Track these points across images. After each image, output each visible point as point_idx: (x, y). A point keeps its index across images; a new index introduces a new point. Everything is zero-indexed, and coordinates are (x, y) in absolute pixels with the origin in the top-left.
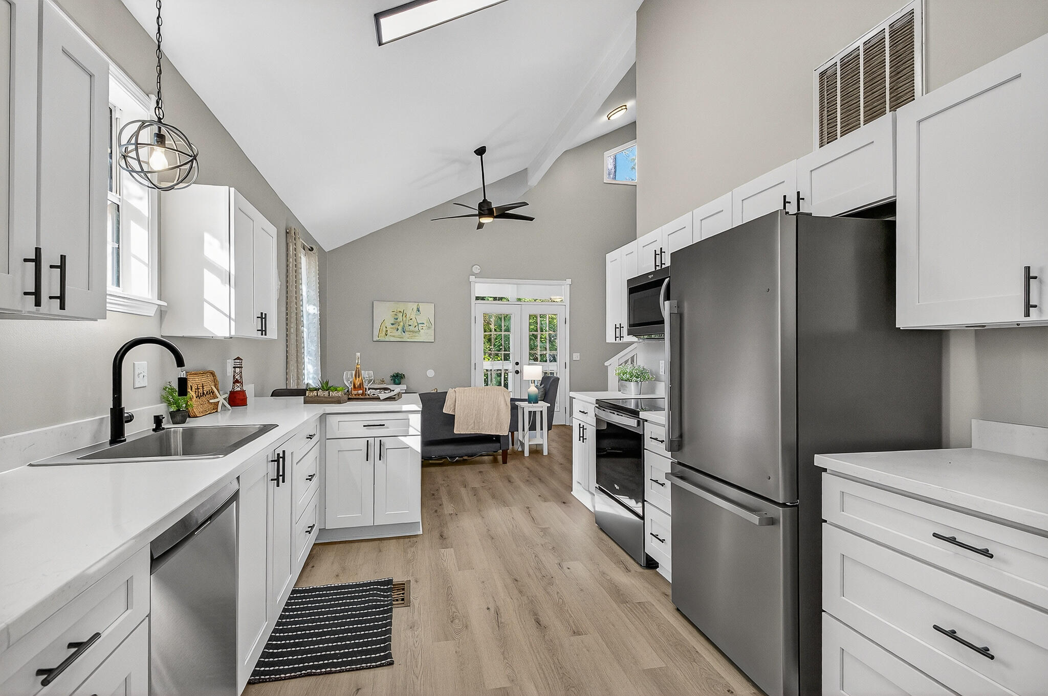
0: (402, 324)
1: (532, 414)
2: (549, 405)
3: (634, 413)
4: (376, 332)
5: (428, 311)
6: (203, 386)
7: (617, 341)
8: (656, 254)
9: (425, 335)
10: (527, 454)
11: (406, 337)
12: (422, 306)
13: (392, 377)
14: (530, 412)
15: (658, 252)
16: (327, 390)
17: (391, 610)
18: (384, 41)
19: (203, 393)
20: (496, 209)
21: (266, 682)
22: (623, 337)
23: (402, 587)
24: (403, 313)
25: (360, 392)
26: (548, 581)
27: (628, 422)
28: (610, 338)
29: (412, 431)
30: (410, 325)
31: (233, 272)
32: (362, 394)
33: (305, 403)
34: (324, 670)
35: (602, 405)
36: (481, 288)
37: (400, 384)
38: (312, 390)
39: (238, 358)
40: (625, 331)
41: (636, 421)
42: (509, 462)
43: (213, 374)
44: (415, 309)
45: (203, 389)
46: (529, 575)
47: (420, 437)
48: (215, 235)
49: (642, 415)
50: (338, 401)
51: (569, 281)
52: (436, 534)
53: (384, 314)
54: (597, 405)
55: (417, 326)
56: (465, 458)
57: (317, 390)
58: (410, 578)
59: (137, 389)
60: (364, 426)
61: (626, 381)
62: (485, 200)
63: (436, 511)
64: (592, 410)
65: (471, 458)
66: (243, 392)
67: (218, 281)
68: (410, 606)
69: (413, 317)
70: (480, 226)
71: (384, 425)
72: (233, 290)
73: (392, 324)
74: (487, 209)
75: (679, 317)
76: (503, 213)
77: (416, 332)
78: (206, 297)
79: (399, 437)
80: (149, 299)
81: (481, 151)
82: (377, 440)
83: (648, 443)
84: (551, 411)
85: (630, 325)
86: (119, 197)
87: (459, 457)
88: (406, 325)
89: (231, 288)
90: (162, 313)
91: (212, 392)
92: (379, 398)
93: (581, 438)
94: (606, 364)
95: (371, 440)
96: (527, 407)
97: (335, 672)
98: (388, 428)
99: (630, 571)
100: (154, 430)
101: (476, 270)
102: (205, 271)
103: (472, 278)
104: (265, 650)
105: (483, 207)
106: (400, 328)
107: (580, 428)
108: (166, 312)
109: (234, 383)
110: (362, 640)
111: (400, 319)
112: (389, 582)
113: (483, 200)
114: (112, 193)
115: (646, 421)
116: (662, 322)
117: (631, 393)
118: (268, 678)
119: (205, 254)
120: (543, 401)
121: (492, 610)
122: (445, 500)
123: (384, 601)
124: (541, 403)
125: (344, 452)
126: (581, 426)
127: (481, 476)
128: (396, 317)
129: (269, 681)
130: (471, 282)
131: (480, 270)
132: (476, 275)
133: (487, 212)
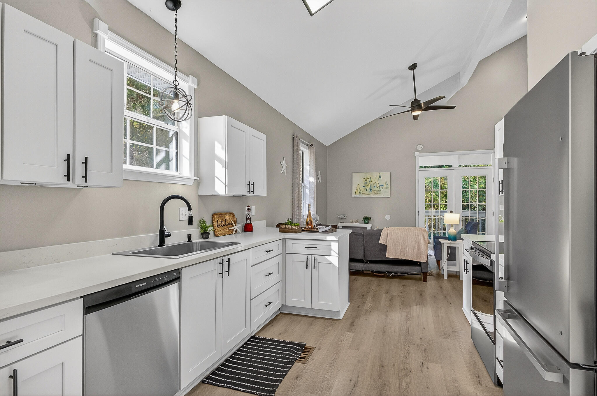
0: (369, 186)
4: (354, 191)
5: (386, 177)
6: (225, 220)
9: (385, 193)
11: (372, 194)
12: (382, 174)
13: (364, 218)
16: (290, 225)
17: (293, 363)
18: (313, 12)
19: (226, 224)
20: (423, 105)
21: (210, 384)
23: (309, 350)
24: (371, 180)
25: (310, 227)
26: (407, 373)
29: (333, 253)
30: (374, 187)
31: (227, 161)
32: (311, 228)
33: (280, 231)
34: (237, 388)
36: (423, 160)
37: (368, 223)
38: (283, 224)
39: (249, 206)
42: (429, 281)
43: (233, 214)
44: (378, 177)
45: (226, 221)
46: (394, 365)
48: (220, 142)
50: (295, 232)
52: (350, 321)
53: (358, 180)
55: (379, 187)
56: (399, 274)
57: (286, 224)
58: (317, 346)
59: (181, 221)
60: (305, 247)
62: (416, 99)
63: (359, 306)
65: (405, 275)
66: (251, 224)
67: (221, 165)
68: (305, 364)
69: (376, 181)
70: (415, 117)
71: (316, 248)
72: (227, 170)
73: (364, 186)
74: (418, 105)
76: (429, 106)
77: (378, 191)
78: (216, 175)
79: (325, 256)
80: (189, 177)
81: (413, 67)
82: (313, 256)
86: (178, 128)
87: (394, 273)
88: (372, 187)
89: (226, 169)
90: (198, 183)
91: (231, 223)
92: (318, 231)
93: (465, 271)
95: (309, 257)
97: (242, 391)
98: (318, 250)
99: (480, 384)
100: (187, 241)
101: (420, 147)
102: (216, 161)
103: (417, 154)
104: (220, 366)
105: (414, 105)
106: (368, 188)
108: (200, 183)
109: (247, 219)
110: (267, 377)
111: (368, 183)
112: (303, 345)
113: (414, 100)
114: (175, 127)
118: (212, 383)
119: (216, 152)
121: (353, 382)
122: (369, 299)
123: (294, 356)
124: (459, 241)
125: (295, 262)
126: (465, 261)
127: (403, 287)
128: (366, 182)
129: (211, 385)
130: (416, 156)
131: (422, 147)
132: (419, 152)
133: (416, 107)
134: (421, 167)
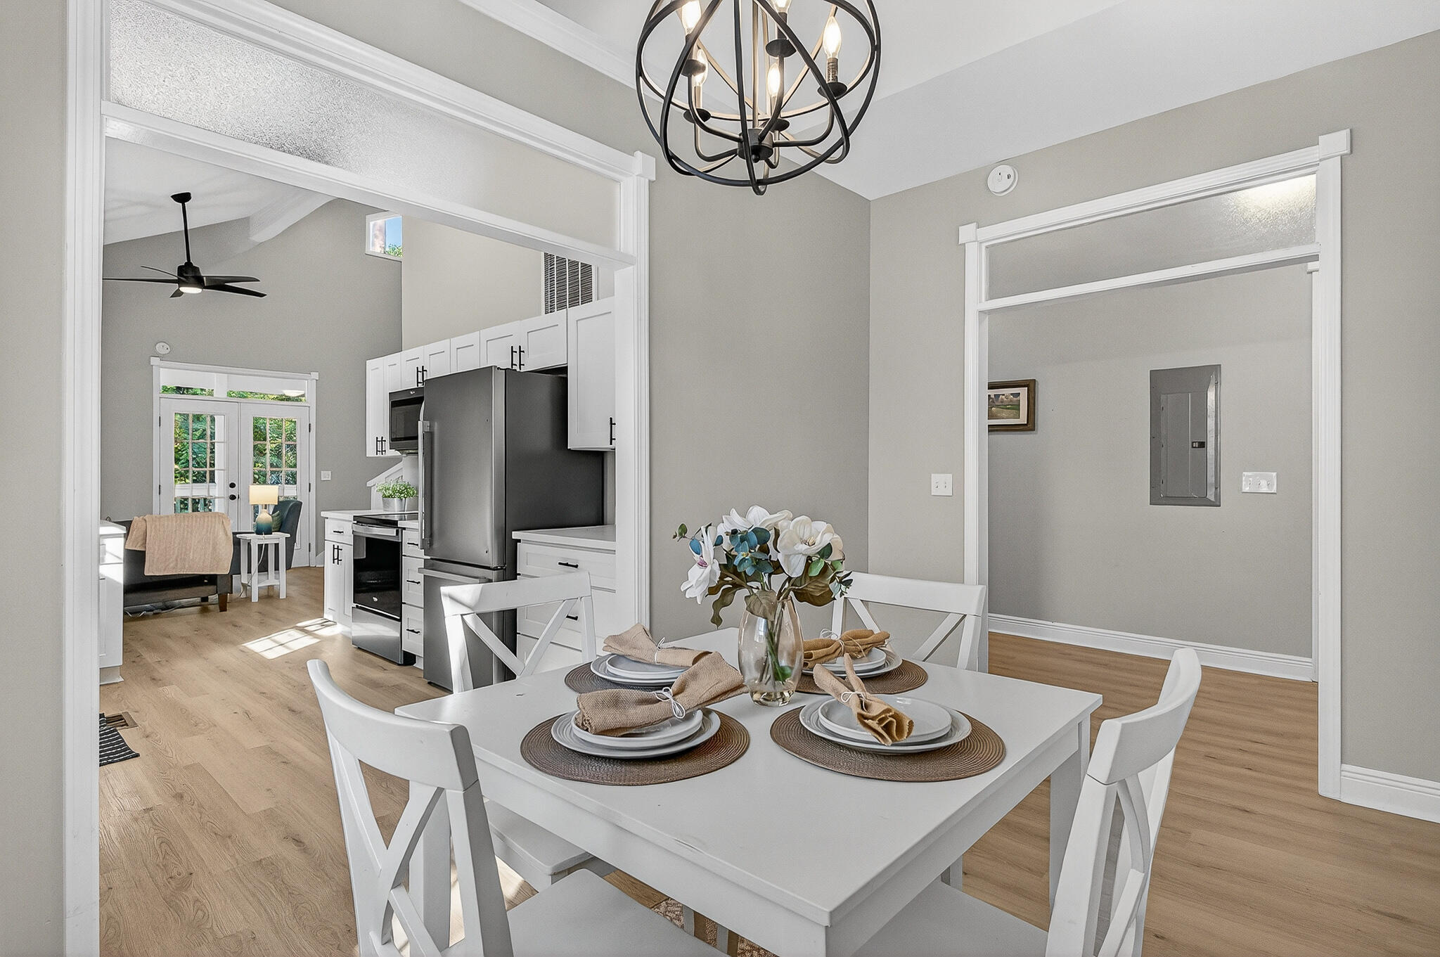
1: (263, 549)
2: (289, 535)
3: (392, 524)
7: (378, 455)
8: (418, 371)
10: (255, 598)
14: (260, 546)
15: (420, 369)
20: (208, 278)
22: (385, 451)
23: (118, 718)
27: (387, 533)
28: (371, 452)
29: (113, 558)
35: (359, 520)
36: (167, 375)
40: (387, 445)
41: (395, 530)
42: (230, 609)
47: (122, 565)
49: (401, 524)
51: (315, 375)
54: (356, 522)
56: (158, 611)
58: (126, 711)
61: (389, 497)
62: (189, 264)
63: (134, 662)
64: (349, 527)
65: (167, 611)
68: (138, 726)
70: (178, 294)
74: (193, 277)
75: (429, 436)
81: (186, 197)
83: (406, 549)
84: (290, 543)
85: (393, 440)
87: (147, 611)
93: (336, 561)
94: (369, 484)
96: (256, 540)
101: (162, 348)
103: (155, 361)
105: (187, 273)
107: (334, 549)
113: (186, 263)
115: (404, 529)
116: (416, 438)
117: (394, 509)
120: (279, 531)
121: (240, 712)
122: (143, 651)
124: (275, 534)
126: (336, 547)
130: (152, 366)
131: (169, 350)
132: (162, 357)
133: (192, 280)
134: (166, 389)
